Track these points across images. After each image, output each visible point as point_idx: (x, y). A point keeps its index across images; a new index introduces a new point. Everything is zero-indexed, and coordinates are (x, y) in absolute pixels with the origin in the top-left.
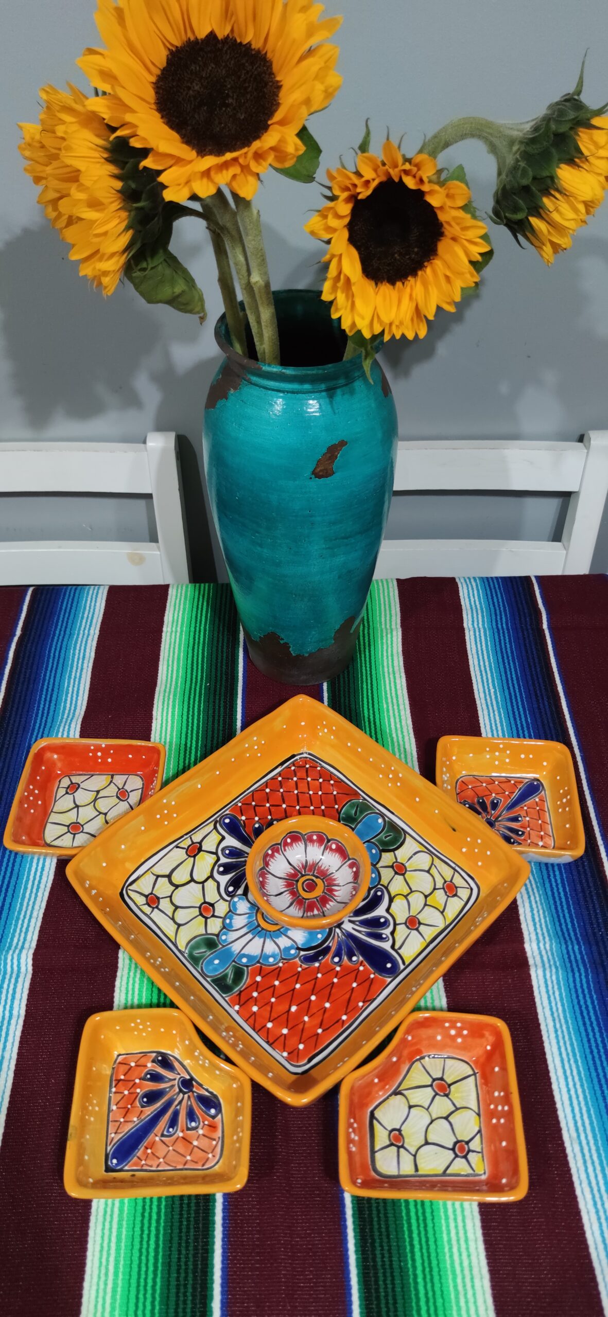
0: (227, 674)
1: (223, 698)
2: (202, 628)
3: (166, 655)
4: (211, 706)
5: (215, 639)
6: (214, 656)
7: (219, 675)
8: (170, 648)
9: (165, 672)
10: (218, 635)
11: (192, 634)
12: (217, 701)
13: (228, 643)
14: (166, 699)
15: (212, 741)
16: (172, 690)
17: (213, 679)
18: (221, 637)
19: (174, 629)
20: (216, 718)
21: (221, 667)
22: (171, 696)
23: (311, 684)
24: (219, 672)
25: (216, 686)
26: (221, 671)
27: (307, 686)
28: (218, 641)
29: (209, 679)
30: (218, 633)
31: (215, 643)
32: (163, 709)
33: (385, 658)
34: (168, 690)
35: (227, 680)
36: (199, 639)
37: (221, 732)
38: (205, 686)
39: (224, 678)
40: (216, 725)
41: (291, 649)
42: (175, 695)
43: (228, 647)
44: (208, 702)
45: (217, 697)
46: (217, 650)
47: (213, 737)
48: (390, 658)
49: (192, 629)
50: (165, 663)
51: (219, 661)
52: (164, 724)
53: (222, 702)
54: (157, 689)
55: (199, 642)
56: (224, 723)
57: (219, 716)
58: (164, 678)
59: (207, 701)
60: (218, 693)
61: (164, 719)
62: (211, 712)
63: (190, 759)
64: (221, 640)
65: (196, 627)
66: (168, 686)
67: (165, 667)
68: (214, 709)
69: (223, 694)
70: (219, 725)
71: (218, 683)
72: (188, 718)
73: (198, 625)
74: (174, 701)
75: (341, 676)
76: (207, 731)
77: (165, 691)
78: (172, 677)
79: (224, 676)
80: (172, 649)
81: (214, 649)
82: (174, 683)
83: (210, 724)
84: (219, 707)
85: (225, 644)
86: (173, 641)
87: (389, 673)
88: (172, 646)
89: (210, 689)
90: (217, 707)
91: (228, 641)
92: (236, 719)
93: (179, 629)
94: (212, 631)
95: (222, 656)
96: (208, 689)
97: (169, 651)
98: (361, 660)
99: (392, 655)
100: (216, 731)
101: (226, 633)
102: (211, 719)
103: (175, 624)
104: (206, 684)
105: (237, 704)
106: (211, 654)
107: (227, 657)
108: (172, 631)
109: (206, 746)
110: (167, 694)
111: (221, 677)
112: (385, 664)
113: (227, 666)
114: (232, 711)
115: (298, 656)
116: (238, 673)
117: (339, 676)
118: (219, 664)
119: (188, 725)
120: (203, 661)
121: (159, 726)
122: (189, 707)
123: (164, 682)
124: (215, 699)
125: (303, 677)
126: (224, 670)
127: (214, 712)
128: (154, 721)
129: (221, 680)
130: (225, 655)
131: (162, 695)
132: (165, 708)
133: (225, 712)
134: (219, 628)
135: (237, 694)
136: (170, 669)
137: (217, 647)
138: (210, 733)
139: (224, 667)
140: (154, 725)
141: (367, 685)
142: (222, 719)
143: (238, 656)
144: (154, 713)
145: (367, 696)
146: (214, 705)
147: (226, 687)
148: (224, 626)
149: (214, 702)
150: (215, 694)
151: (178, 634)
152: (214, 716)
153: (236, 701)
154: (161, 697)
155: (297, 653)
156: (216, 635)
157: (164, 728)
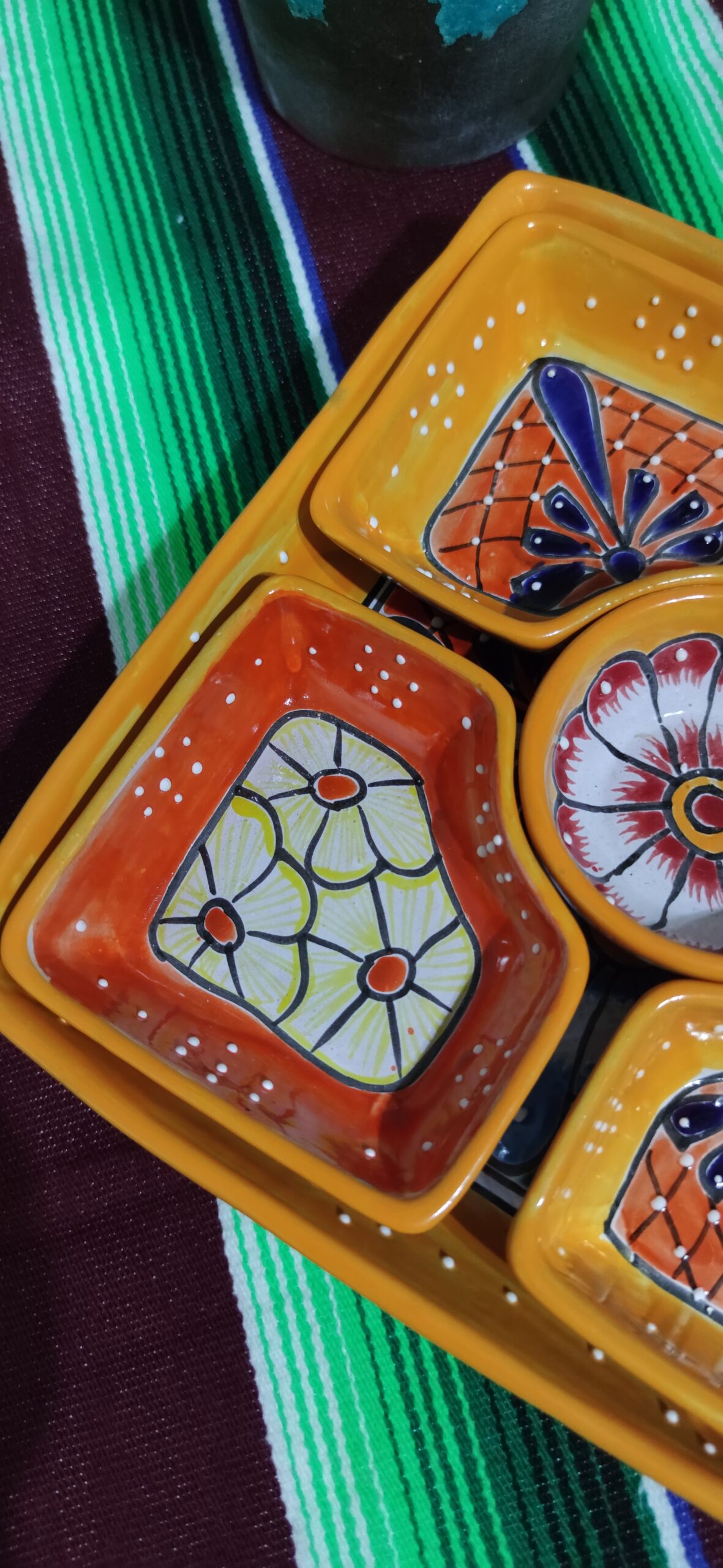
0: (223, 178)
1: (238, 252)
2: (102, 49)
3: (23, 155)
4: (212, 284)
5: (153, 76)
6: (166, 127)
7: (200, 184)
8: (26, 132)
9: (37, 210)
10: (157, 63)
11: (79, 74)
12: (226, 266)
13: (194, 82)
14: (70, 292)
15: (251, 396)
16: (79, 261)
17: (189, 200)
18: (167, 66)
19: (19, 71)
20: (240, 321)
21: (200, 158)
22: (83, 280)
23: (484, 153)
24: (198, 175)
25: (204, 222)
26: (204, 170)
27: (475, 164)
28: (162, 80)
29: (176, 203)
30: (155, 53)
31: (156, 86)
32: (71, 326)
33: (668, 30)
34: (64, 263)
35: (230, 196)
36: (104, 84)
37: (269, 364)
38: (174, 225)
39: (221, 193)
40: (247, 345)
41: (440, 18)
42: (92, 276)
43: (197, 92)
44: (201, 273)
45: (222, 253)
46: (169, 108)
47: (248, 383)
48: (680, 28)
49: (75, 59)
50: (29, 179)
51: (187, 140)
52: (90, 375)
53: (241, 266)
54: (32, 267)
55: (107, 96)
56: (269, 332)
57: (246, 313)
58: (42, 230)
59: (196, 272)
60: (218, 239)
61: (85, 355)
62: (218, 305)
63: (203, 465)
64: (169, 76)
65: (82, 50)
66: (61, 249)
67: (32, 192)
68: (225, 295)
69: (234, 240)
70: (254, 342)
71: (209, 209)
72: (155, 338)
73: (87, 43)
74: (96, 294)
75: (563, 114)
76: (224, 367)
77: (58, 268)
78: (62, 221)
79: (217, 185)
80: (34, 136)
81: (160, 107)
82: (74, 238)
83: (227, 342)
84: (239, 284)
85: (186, 84)
86: (28, 107)
87: (694, 74)
88: (31, 123)
89: (190, 234)
90: (232, 287)
91: (192, 72)
92: (299, 312)
93: (34, 68)
94: (135, 52)
95: (191, 125)
96: (185, 234)
97: (28, 140)
98: (602, 51)
99: (685, 19)
100: (251, 362)
101: (176, 48)
102: (224, 328)
103: (17, 53)
104: (172, 219)
105: (286, 264)
106: (154, 125)
107: (206, 124)
108: (16, 80)
109: (237, 416)
110: (67, 277)
111: (211, 190)
112: (675, 49)
113: (215, 152)
114: (280, 288)
115: (465, 40)
116: (254, 168)
117: (554, 115)
118: (190, 153)
119: (162, 363)
120: (138, 152)
121: (76, 385)
122: (147, 303)
123: (44, 240)
124: (215, 259)
125: (469, 130)
126: (211, 170)
127: (227, 304)
128: (56, 371)
129: (214, 200)
130: (197, 119)
131: (52, 281)
132: (78, 323)
133: (260, 297)
134: (151, 39)
135: (277, 233)
136: (48, 194)
137: (166, 98)
138: (236, 373)
139: (207, 155)
140: (59, 383)
141: (650, 122)
142: (257, 320)
143: (237, 113)
144: (49, 344)
145: (662, 154)
146: (221, 282)
147: (236, 216)
148: (164, 30)
149: (218, 271)
150: (212, 247)
151: (37, 84)
152: (231, 318)
153: (282, 252)
154: (54, 290)
155: (461, 29)
156: (150, 64)
157: (93, 387)
